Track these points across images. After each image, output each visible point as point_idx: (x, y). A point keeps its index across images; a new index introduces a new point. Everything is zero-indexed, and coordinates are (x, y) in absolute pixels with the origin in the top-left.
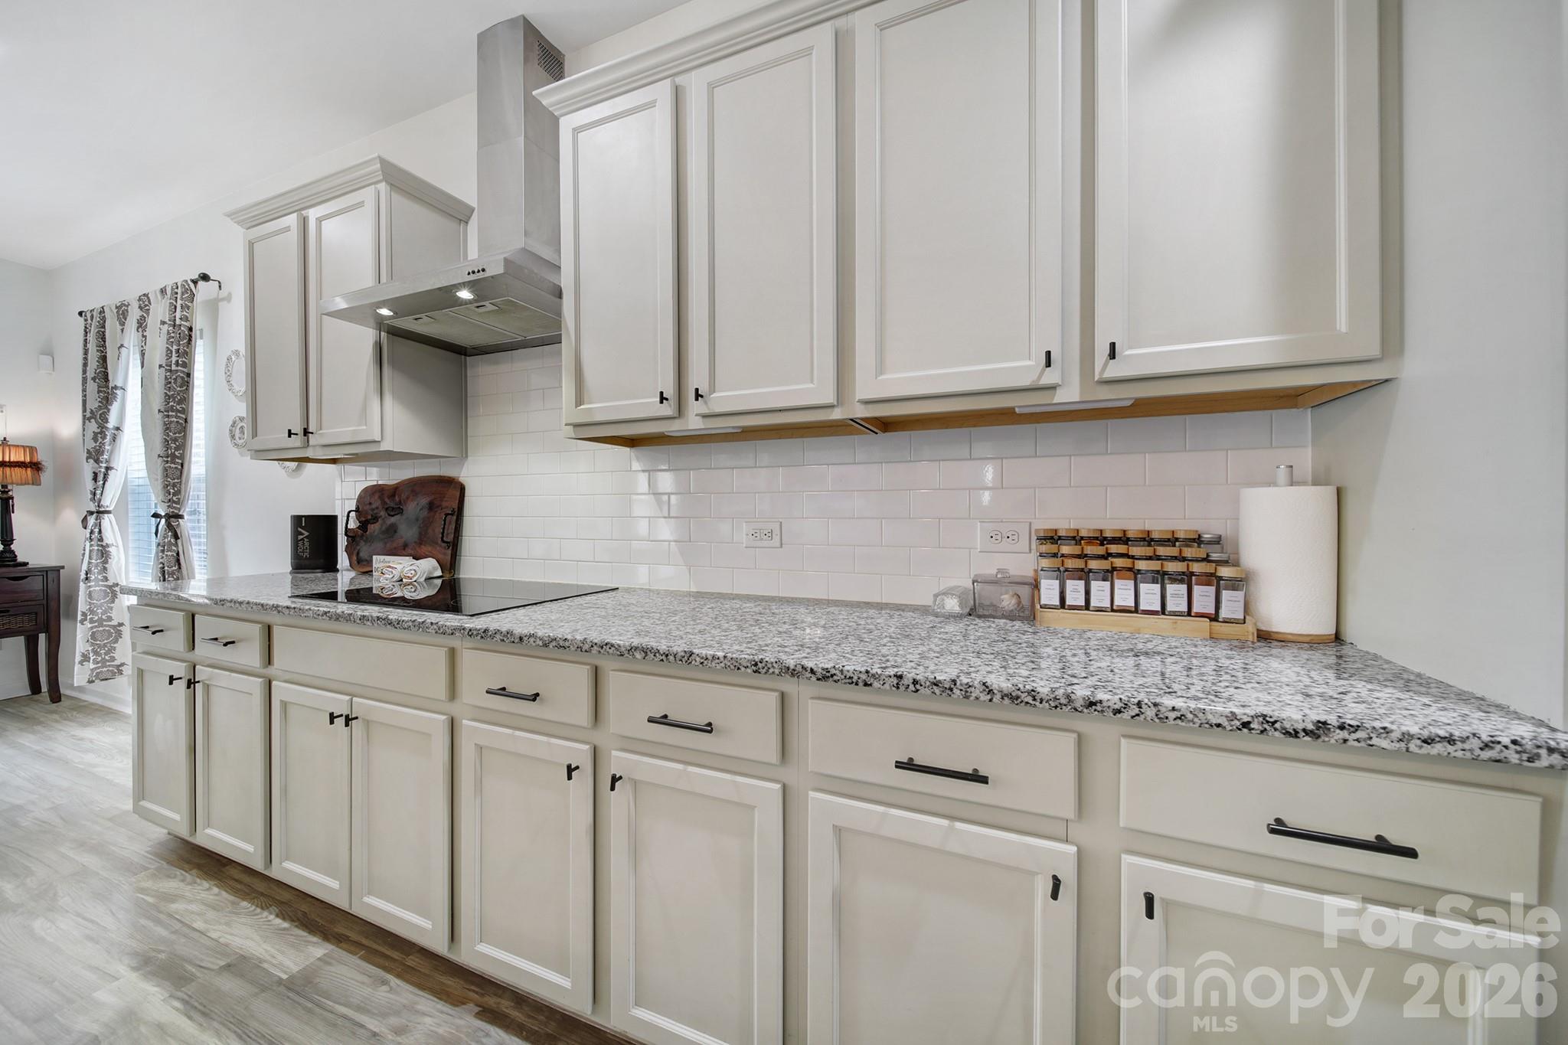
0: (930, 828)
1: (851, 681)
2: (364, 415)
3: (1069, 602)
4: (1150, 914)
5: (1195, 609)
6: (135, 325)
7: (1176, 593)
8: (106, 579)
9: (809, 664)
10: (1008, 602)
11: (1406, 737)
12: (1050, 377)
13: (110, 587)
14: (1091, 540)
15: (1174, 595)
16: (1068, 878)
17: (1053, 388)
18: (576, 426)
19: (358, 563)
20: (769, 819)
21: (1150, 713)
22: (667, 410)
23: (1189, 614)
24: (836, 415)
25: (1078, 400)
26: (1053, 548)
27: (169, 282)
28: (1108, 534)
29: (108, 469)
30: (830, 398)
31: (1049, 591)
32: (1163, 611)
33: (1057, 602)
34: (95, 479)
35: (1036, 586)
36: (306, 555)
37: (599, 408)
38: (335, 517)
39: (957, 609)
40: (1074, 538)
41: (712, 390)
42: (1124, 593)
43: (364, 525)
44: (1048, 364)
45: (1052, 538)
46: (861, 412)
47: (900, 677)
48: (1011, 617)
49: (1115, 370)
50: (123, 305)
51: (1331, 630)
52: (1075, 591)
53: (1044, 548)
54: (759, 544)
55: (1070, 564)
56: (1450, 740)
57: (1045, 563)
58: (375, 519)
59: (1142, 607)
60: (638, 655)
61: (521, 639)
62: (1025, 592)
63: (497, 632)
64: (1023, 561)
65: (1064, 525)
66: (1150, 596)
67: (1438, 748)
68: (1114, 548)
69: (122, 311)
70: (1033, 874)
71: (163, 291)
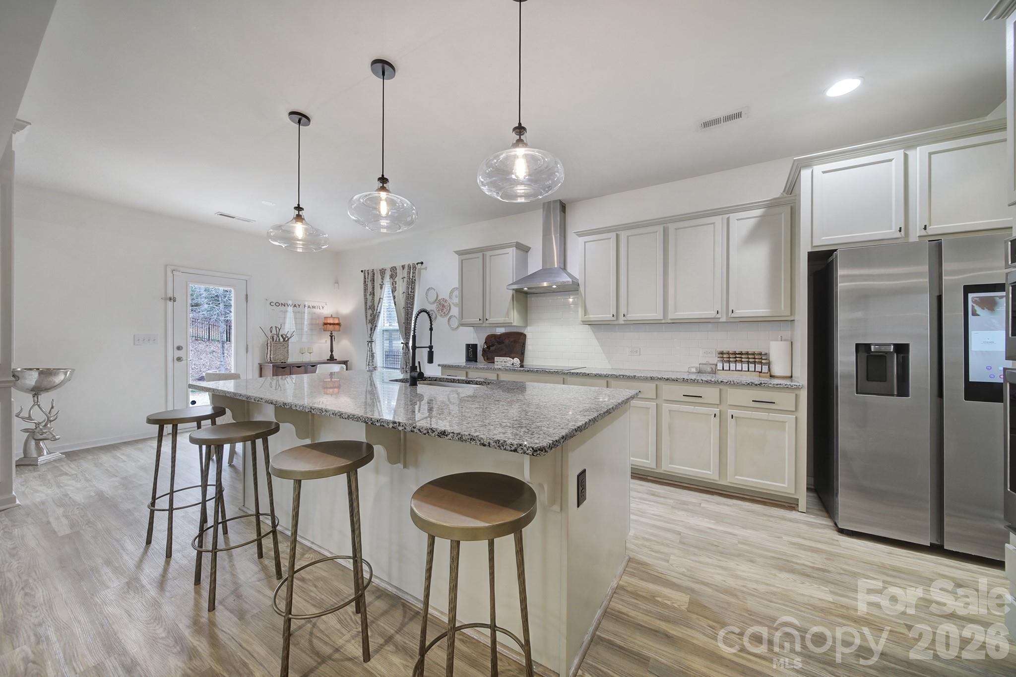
0: (689, 408)
1: (673, 380)
2: (508, 315)
3: (725, 369)
4: (732, 418)
5: (756, 370)
6: (388, 277)
7: (752, 366)
8: (373, 365)
9: (664, 377)
10: (709, 370)
11: (774, 384)
12: (718, 316)
13: (374, 368)
14: (732, 354)
15: (751, 367)
16: (718, 414)
17: (719, 318)
18: (583, 321)
19: (487, 359)
20: (653, 411)
21: (732, 383)
22: (614, 319)
23: (755, 371)
24: (663, 322)
25: (725, 321)
26: (721, 356)
27: (406, 263)
28: (737, 352)
29: (376, 326)
30: (661, 318)
31: (720, 366)
32: (748, 371)
33: (722, 369)
34: (371, 330)
35: (716, 365)
36: (471, 356)
37: (592, 317)
38: (476, 345)
39: (695, 371)
40: (728, 353)
41: (628, 314)
42: (739, 366)
43: (488, 347)
44: (718, 313)
45: (722, 353)
46: (670, 321)
47: (684, 379)
48: (710, 373)
49: (733, 315)
50: (383, 269)
51: (790, 375)
52: (726, 366)
53: (719, 356)
54: (632, 354)
55: (725, 359)
56: (780, 384)
57: (719, 359)
58: (493, 345)
59: (743, 370)
60: (622, 377)
61: (588, 374)
62: (714, 367)
63: (581, 373)
64: (714, 359)
65: (725, 350)
66: (745, 367)
67: (779, 386)
68: (737, 356)
69: (383, 272)
70: (711, 415)
71: (403, 267)
